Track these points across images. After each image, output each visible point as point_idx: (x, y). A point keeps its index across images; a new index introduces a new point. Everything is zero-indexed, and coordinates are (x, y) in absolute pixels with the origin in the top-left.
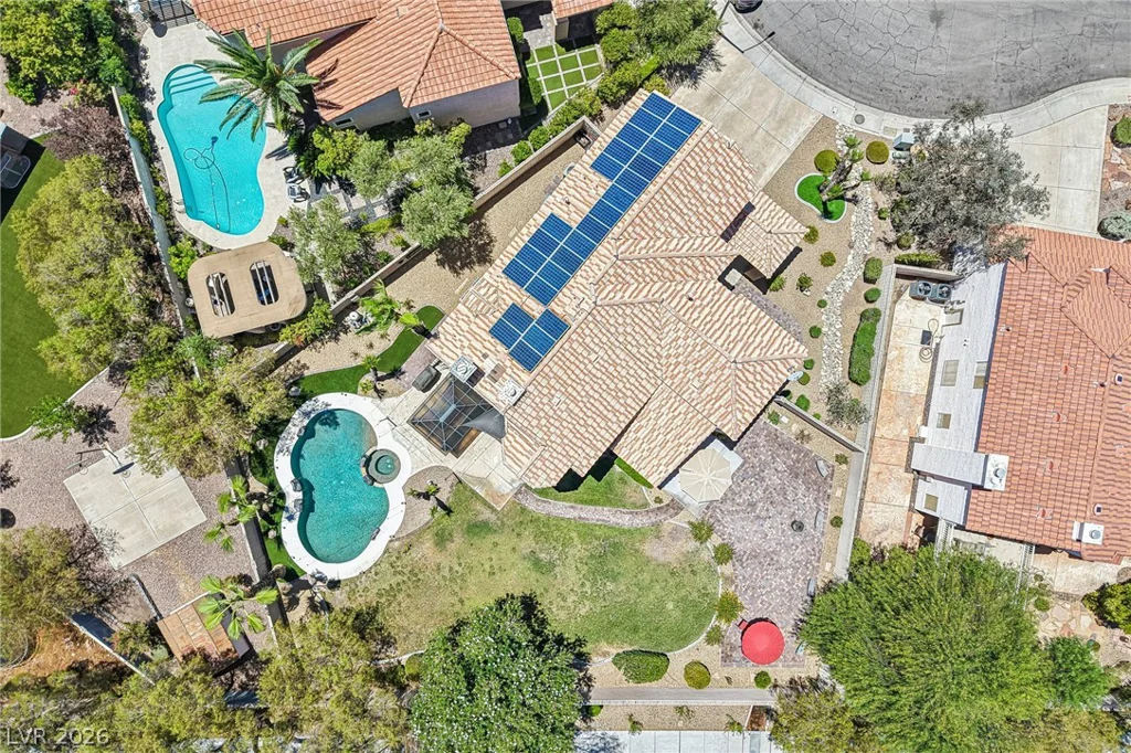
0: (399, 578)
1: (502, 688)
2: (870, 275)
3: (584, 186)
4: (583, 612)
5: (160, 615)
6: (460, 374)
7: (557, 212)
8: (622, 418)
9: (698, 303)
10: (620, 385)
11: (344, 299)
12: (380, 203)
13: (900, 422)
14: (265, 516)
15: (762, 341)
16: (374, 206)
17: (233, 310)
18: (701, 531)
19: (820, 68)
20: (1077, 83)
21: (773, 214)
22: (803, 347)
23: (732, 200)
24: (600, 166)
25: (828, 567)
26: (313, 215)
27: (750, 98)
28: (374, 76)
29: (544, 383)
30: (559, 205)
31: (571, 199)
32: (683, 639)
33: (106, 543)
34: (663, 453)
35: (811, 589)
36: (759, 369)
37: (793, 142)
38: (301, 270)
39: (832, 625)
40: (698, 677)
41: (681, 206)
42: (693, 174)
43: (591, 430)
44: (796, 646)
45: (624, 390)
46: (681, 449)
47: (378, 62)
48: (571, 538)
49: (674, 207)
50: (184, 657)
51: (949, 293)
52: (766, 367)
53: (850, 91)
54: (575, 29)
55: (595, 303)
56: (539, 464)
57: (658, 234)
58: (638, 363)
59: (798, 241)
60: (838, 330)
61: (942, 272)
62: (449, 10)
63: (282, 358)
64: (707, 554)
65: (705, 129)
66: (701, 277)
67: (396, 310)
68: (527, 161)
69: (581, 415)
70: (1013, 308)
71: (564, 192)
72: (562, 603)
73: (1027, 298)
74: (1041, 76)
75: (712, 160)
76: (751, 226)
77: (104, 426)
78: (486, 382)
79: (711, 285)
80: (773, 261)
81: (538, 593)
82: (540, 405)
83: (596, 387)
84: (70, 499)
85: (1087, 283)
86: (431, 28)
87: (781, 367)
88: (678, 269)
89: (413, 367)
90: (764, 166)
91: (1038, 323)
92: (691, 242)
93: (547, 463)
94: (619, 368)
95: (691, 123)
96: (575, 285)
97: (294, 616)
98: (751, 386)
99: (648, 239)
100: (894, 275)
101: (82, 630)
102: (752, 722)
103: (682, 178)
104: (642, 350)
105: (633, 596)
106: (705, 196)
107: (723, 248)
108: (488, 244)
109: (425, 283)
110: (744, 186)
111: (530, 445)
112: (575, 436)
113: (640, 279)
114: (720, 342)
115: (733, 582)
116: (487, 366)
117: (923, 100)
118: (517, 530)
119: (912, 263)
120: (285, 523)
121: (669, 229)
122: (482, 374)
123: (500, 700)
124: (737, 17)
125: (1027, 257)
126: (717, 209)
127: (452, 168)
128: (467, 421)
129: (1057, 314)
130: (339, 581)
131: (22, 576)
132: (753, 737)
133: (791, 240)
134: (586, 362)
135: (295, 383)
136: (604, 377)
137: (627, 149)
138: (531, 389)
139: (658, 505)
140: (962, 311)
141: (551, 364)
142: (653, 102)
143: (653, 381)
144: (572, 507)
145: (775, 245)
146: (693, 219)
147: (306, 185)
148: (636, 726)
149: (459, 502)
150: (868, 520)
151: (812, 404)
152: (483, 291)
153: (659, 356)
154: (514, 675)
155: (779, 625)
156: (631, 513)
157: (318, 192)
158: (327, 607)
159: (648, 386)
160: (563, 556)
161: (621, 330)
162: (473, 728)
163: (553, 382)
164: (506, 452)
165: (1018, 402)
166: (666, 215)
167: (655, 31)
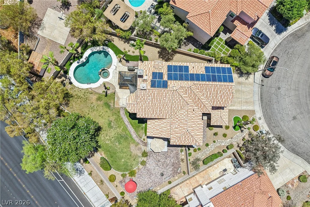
0: (83, 96)
1: (77, 135)
2: (229, 147)
3: (200, 68)
4: (107, 142)
5: (35, 51)
6: (139, 72)
7: (190, 67)
8: (156, 116)
9: (194, 112)
10: (163, 110)
11: (135, 37)
12: (161, 29)
13: (202, 179)
14: (74, 57)
15: (196, 133)
16: (160, 29)
17: (114, 15)
18: (145, 154)
19: (264, 101)
20: (304, 159)
21: (225, 115)
22: (202, 143)
23: (222, 103)
24: (207, 68)
25: (158, 188)
26: (148, 16)
27: (246, 91)
28: (188, 6)
29: (151, 92)
30: (192, 66)
31: (195, 68)
32: (118, 169)
33: (42, 27)
34: (155, 131)
35: (151, 189)
36: (190, 137)
37: (244, 108)
38: (134, 22)
39: (147, 198)
40: (112, 179)
41: (212, 92)
42: (221, 89)
43: (148, 111)
44: (135, 195)
45: (163, 111)
46: (159, 134)
47: (191, 4)
48: (121, 127)
49: (210, 91)
50: (30, 62)
51: (238, 167)
52: (192, 138)
53: (264, 112)
54: (231, 42)
55: (177, 90)
56: (132, 105)
57: (202, 92)
58: (171, 110)
59: (224, 125)
60: (212, 150)
61: (242, 162)
62: (215, 10)
63: (112, 34)
64: (141, 160)
65: (232, 84)
66: (200, 109)
67: (142, 49)
68: (195, 53)
69: (150, 106)
70: (247, 182)
71: (195, 65)
72: (105, 136)
73: (251, 184)
74: (300, 151)
75: (227, 91)
76: (219, 112)
77: (67, 7)
78: (141, 80)
79: (200, 113)
80: (216, 123)
81: (103, 129)
82: (145, 95)
83: (159, 105)
84: (45, 12)
85: (265, 194)
86: (208, 9)
87: (194, 142)
88: (198, 102)
89: (132, 64)
90: (234, 106)
91: (248, 190)
92: (206, 101)
93: (134, 107)
94: (166, 106)
95: (231, 80)
96: (177, 83)
97: (57, 80)
98: (185, 138)
99: (199, 91)
100: (233, 152)
101: (19, 36)
102: (111, 199)
103: (218, 87)
104: (174, 109)
105: (119, 151)
106: (218, 96)
107: (210, 109)
108: (171, 59)
109: (151, 52)
110: (227, 103)
111: (135, 100)
112: (144, 109)
113: (189, 96)
114: (189, 124)
115: (139, 170)
116: (145, 77)
117: (275, 129)
118: (113, 114)
119: (238, 154)
120: (76, 62)
121: (205, 94)
122: (142, 78)
123: (74, 137)
124: (261, 75)
125: (260, 177)
126: (217, 101)
127: (181, 37)
128: (129, 84)
129: (253, 193)
130: (72, 84)
131: (21, 14)
132: (108, 202)
133: (223, 123)
134: (163, 98)
135: (108, 41)
136: (162, 105)
137: (215, 71)
138: (147, 90)
139: (143, 140)
140: (237, 173)
141: (156, 91)
142: (229, 69)
143: (169, 116)
144: (128, 122)
145: (219, 120)
146: (211, 97)
147: (153, 11)
148: (90, 174)
149: (110, 96)
150: (175, 189)
151: (191, 156)
152: (160, 64)
153: (176, 113)
154: (82, 136)
155: (137, 188)
156: (137, 136)
157: (153, 14)
158: (64, 85)
159: (167, 116)
160: (116, 128)
161: (175, 100)
162: (63, 135)
163: (153, 94)
164: (129, 96)
165: (227, 200)
166: (207, 91)
167: (244, 59)
